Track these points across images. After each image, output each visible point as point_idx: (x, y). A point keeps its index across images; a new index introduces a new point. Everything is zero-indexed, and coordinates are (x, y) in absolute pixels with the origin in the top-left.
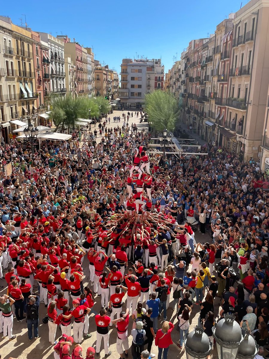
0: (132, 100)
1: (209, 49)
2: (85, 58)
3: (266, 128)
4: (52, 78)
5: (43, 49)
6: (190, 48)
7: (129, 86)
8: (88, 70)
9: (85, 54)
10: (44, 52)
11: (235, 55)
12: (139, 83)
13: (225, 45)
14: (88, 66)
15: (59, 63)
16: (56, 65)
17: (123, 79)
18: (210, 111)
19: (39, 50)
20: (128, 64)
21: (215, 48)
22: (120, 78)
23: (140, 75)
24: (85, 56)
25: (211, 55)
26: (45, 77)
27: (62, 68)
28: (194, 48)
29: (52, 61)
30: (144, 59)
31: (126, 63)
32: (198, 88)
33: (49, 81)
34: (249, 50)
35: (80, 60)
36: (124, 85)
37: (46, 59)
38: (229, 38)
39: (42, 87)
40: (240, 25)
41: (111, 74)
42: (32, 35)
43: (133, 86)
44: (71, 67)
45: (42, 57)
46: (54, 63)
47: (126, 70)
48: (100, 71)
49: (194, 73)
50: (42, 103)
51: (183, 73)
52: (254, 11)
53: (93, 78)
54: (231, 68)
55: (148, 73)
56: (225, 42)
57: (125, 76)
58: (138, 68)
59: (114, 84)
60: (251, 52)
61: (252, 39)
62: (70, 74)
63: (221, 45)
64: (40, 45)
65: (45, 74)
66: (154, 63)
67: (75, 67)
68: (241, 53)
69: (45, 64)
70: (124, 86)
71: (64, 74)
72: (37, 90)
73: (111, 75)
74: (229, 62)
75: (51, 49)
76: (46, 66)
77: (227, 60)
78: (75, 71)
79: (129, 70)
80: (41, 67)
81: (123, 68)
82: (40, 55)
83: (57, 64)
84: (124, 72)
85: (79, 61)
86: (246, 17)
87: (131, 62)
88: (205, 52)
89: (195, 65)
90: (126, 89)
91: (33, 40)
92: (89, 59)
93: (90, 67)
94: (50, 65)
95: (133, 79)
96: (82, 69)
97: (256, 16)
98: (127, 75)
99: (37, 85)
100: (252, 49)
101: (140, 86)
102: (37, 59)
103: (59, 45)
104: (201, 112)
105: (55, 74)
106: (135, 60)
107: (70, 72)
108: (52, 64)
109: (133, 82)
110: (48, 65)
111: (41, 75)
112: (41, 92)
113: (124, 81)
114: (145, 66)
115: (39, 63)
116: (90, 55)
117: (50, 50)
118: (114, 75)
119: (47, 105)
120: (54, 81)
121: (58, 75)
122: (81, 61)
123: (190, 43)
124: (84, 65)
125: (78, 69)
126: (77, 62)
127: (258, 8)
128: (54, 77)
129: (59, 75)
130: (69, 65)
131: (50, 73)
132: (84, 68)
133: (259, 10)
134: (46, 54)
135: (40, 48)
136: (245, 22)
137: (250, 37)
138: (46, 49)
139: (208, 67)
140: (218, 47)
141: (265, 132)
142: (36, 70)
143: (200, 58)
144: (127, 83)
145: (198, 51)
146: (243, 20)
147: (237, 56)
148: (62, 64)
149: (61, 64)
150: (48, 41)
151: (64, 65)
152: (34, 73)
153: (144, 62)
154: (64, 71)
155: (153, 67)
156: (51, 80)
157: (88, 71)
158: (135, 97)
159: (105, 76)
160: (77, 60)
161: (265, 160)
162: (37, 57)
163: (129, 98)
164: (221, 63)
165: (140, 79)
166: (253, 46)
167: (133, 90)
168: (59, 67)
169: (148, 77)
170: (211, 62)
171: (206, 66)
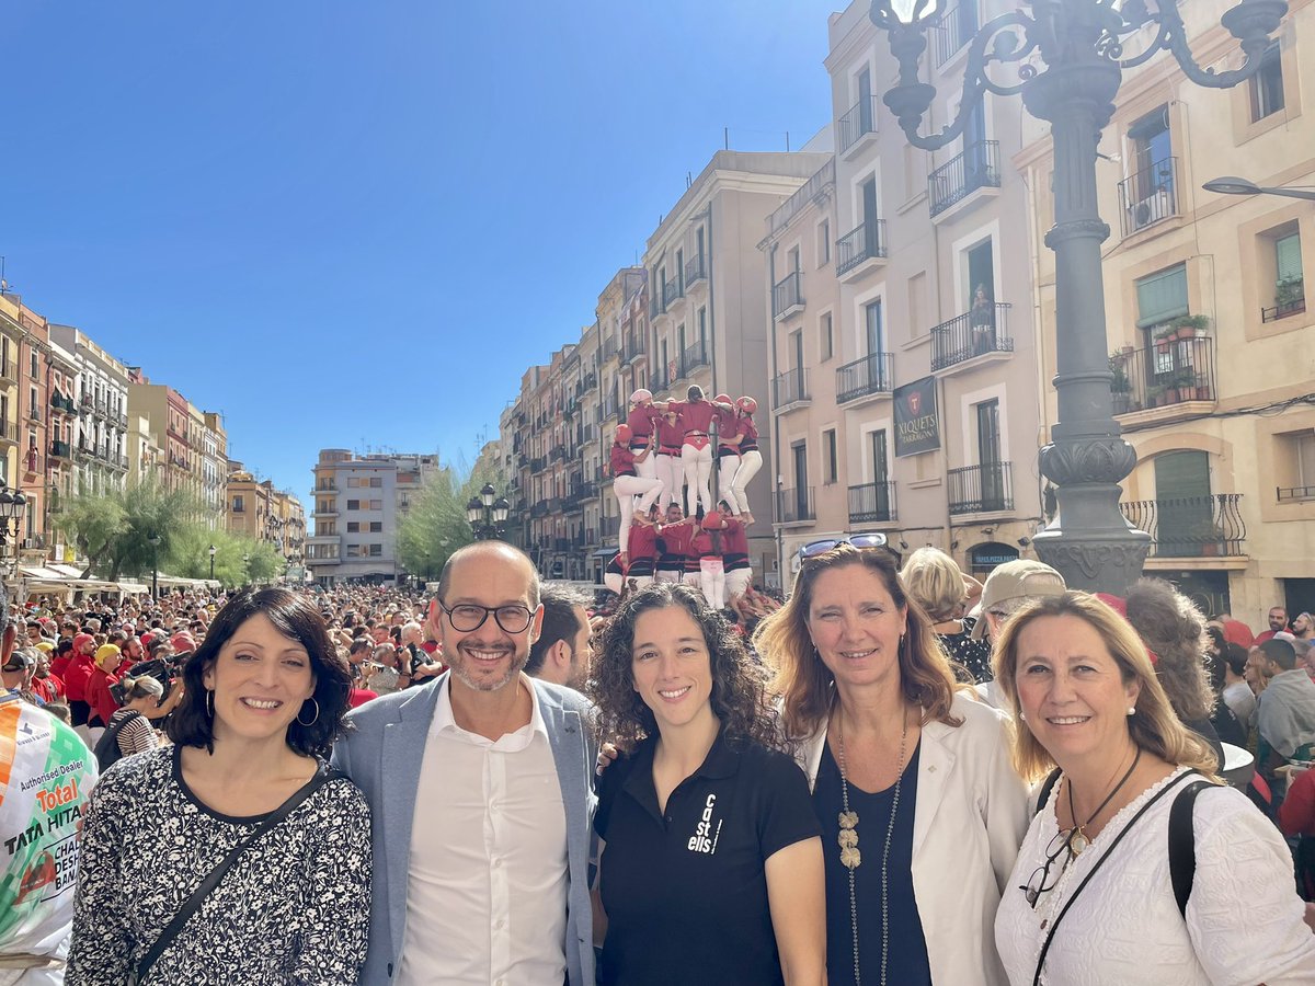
0: (351, 566)
1: (582, 363)
2: (198, 436)
3: (778, 473)
4: (82, 462)
5: (54, 367)
6: (525, 388)
7: (341, 526)
8: (205, 472)
9: (198, 426)
10: (57, 376)
11: (660, 339)
12: (375, 517)
13: (627, 330)
14: (207, 460)
15: (108, 426)
16: (96, 427)
17: (323, 508)
18: (602, 520)
19: (43, 367)
20: (338, 464)
21: (599, 351)
22: (310, 505)
23: (375, 493)
24: (197, 429)
25: (590, 370)
26: (56, 452)
27: (117, 442)
28: (538, 384)
29: (84, 413)
30: (386, 453)
31: (332, 461)
32: (561, 480)
33: (67, 468)
34: (697, 308)
35: (181, 436)
36: (324, 524)
37: (65, 397)
38: (638, 303)
39: (40, 479)
40: (664, 263)
41: (281, 501)
42: (21, 315)
43: (353, 527)
44: (150, 448)
45: (52, 390)
46: (89, 418)
47: (332, 480)
48: (247, 485)
49: (540, 447)
50: (38, 527)
51: (508, 463)
52: (698, 212)
53: (223, 501)
54: (652, 373)
55: (403, 489)
56: (628, 317)
57: (328, 499)
58: (372, 474)
59: (292, 532)
60: (702, 311)
61: (702, 276)
62: (143, 468)
63: (615, 335)
64: (48, 354)
65: (57, 443)
66: (419, 461)
67: (161, 452)
68: (676, 326)
69: (58, 414)
70: (323, 530)
71: (123, 462)
72: (22, 483)
73: (281, 505)
74: (644, 365)
75: (83, 375)
76: (60, 419)
77: (639, 363)
78: (159, 464)
79: (341, 481)
80: (42, 416)
81: (320, 477)
82: (43, 382)
83: (102, 424)
84: (325, 487)
85: (176, 437)
86: (678, 234)
87: (348, 457)
88: (573, 374)
89: (545, 422)
90: (331, 534)
91: (25, 328)
92: (211, 445)
93: (211, 467)
94: (77, 420)
95: (353, 505)
96: (184, 464)
97: (704, 222)
98: (334, 495)
99: (24, 468)
100: (706, 302)
101: (376, 527)
102: (33, 391)
103: (112, 374)
104: (576, 536)
105: (90, 452)
106: (357, 457)
107: (143, 460)
108: (82, 420)
109: (354, 516)
110: (68, 419)
111: (40, 444)
112: (35, 495)
113: (324, 511)
114: (391, 468)
115: (37, 402)
116: (215, 432)
117: (78, 379)
118: (291, 507)
119: (55, 542)
120: (87, 474)
121: (102, 458)
122: (183, 440)
123: (526, 378)
124: (194, 454)
125: (171, 460)
126: (171, 439)
127: (708, 199)
128: (87, 461)
129: (106, 458)
130: (141, 440)
131: (76, 444)
132: (193, 462)
133: (710, 203)
134: (63, 385)
135: (45, 361)
136: (676, 250)
137: (697, 270)
138: (68, 371)
139: (584, 410)
140: (607, 343)
141: (779, 485)
142: (24, 424)
143: (559, 395)
144: (334, 518)
145: (550, 384)
146: (672, 248)
147: (665, 342)
148: (120, 432)
149: (113, 431)
150: (74, 348)
151: (124, 436)
152: (18, 427)
153: (387, 461)
154: (124, 452)
155: (416, 472)
156: (76, 469)
157: (205, 476)
158: (363, 558)
159: (262, 502)
160: (171, 433)
161: (790, 564)
162: (32, 386)
163: (343, 563)
164: (621, 377)
165: (375, 504)
166: (708, 293)
167: (353, 538)
168: (106, 436)
169: (399, 497)
170: (593, 389)
171: (579, 406)
